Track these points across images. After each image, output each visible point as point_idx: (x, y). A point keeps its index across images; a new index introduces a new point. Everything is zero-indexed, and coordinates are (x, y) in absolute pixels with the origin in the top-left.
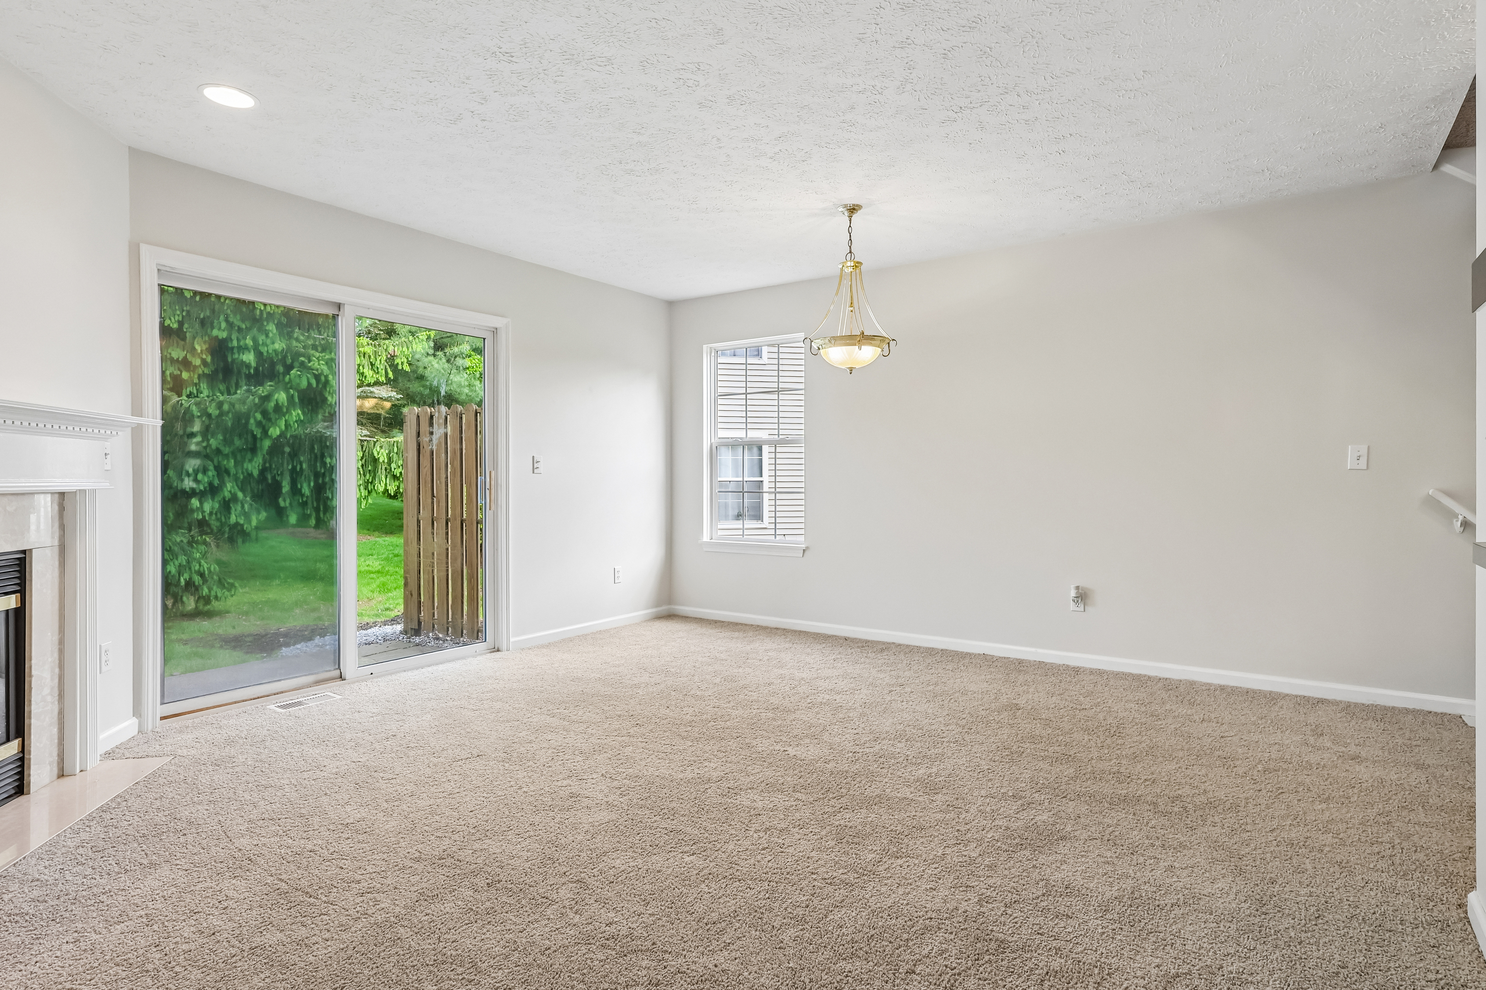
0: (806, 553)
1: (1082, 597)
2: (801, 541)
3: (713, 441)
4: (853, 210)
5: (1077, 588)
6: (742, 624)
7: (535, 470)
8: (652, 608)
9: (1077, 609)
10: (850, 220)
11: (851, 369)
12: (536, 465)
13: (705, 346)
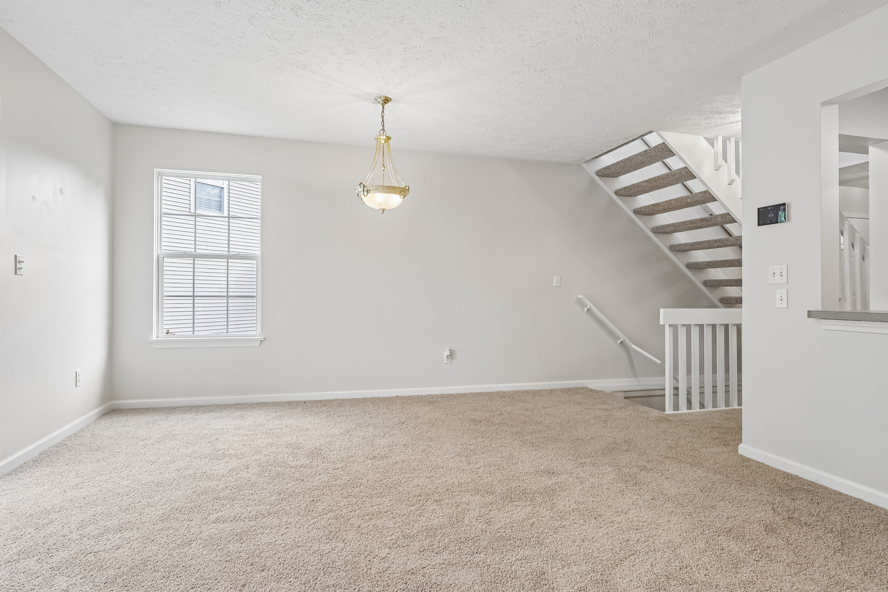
0: (263, 342)
1: (451, 355)
2: (257, 333)
3: (159, 252)
4: (387, 100)
5: (450, 350)
6: (206, 406)
7: (18, 271)
8: (99, 406)
9: (448, 362)
10: (383, 107)
11: (383, 210)
12: (18, 266)
13: (155, 169)
